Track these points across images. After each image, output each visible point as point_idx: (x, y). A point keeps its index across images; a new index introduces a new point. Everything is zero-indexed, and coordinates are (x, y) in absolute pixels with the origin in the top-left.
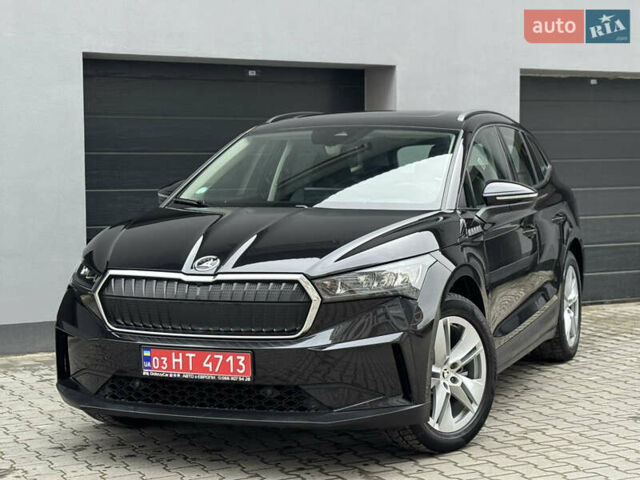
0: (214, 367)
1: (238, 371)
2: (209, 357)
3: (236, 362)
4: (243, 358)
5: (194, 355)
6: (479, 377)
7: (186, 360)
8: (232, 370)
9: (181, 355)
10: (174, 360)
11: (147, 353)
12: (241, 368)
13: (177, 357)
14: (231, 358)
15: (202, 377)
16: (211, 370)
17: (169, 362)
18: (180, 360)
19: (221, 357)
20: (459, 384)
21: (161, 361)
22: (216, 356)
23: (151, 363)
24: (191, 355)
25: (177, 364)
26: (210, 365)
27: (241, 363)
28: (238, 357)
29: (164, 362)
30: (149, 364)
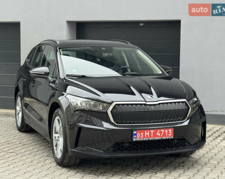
7: (150, 133)
8: (167, 135)
11: (135, 132)
13: (147, 132)
14: (166, 131)
15: (156, 139)
17: (144, 135)
21: (141, 135)
25: (147, 135)
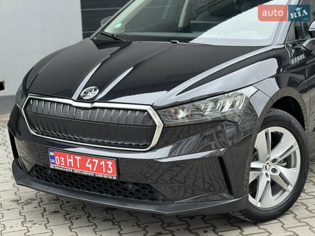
0: (93, 167)
1: (108, 171)
2: (90, 159)
3: (107, 165)
4: (110, 163)
5: (80, 158)
6: (295, 166)
7: (75, 160)
8: (104, 171)
9: (72, 156)
10: (68, 160)
12: (110, 170)
13: (70, 158)
14: (103, 163)
15: (86, 174)
16: (91, 169)
17: (65, 160)
18: (72, 160)
19: (97, 161)
20: (277, 174)
21: (60, 160)
22: (94, 160)
23: (55, 160)
24: (78, 158)
25: (70, 163)
26: (90, 166)
27: (109, 166)
28: (108, 162)
29: (62, 161)
30: (53, 161)
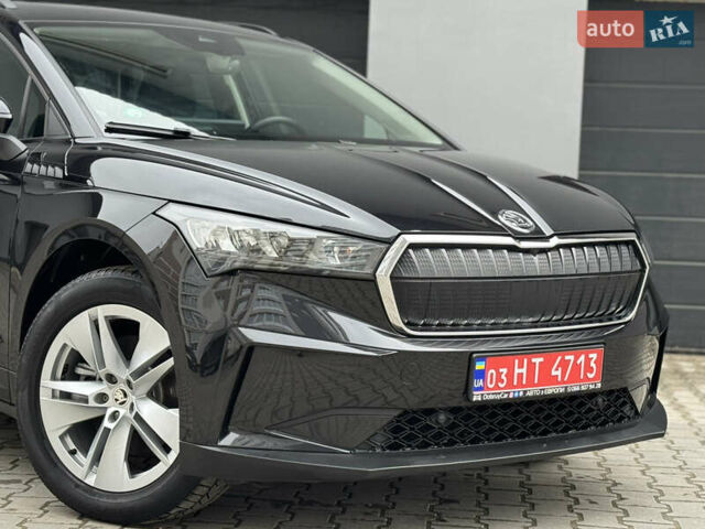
0: (563, 376)
1: (591, 376)
2: (560, 358)
5: (541, 360)
7: (531, 366)
9: (525, 361)
10: (517, 371)
11: (479, 366)
12: (592, 372)
13: (521, 365)
14: (582, 358)
15: (550, 391)
16: (559, 379)
17: (510, 375)
18: (524, 370)
19: (571, 358)
21: (499, 374)
22: (567, 358)
23: (485, 381)
24: (537, 360)
26: (559, 373)
27: (593, 365)
28: (592, 355)
29: (503, 377)
30: (481, 383)
